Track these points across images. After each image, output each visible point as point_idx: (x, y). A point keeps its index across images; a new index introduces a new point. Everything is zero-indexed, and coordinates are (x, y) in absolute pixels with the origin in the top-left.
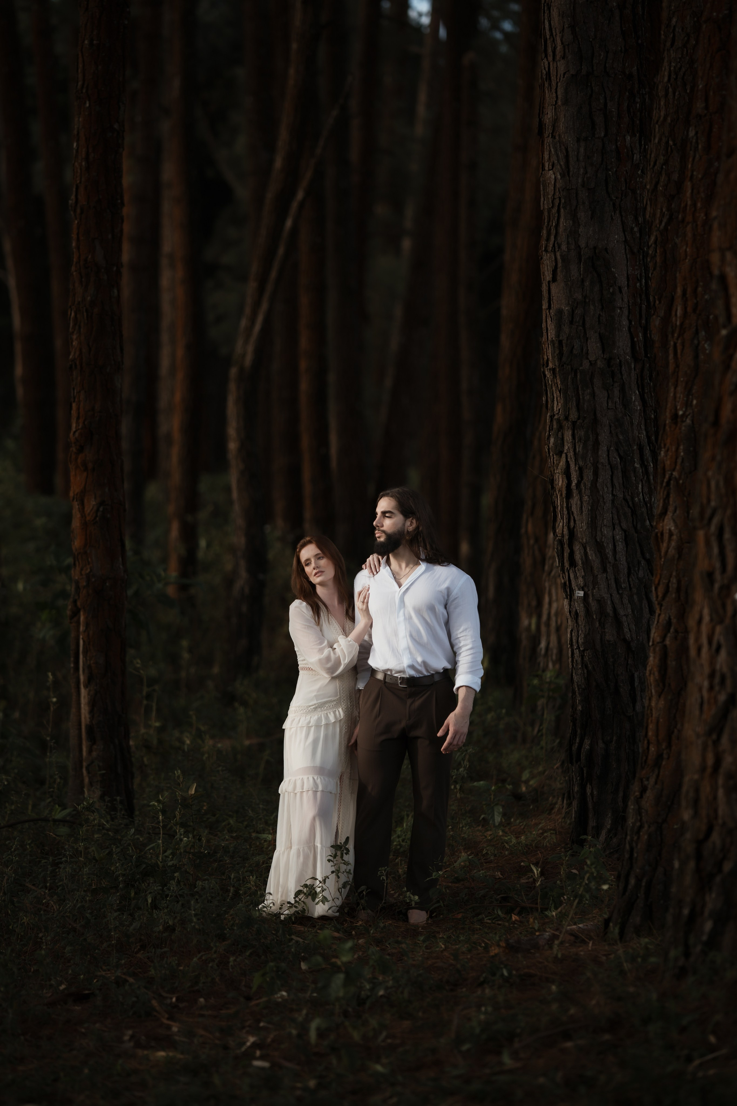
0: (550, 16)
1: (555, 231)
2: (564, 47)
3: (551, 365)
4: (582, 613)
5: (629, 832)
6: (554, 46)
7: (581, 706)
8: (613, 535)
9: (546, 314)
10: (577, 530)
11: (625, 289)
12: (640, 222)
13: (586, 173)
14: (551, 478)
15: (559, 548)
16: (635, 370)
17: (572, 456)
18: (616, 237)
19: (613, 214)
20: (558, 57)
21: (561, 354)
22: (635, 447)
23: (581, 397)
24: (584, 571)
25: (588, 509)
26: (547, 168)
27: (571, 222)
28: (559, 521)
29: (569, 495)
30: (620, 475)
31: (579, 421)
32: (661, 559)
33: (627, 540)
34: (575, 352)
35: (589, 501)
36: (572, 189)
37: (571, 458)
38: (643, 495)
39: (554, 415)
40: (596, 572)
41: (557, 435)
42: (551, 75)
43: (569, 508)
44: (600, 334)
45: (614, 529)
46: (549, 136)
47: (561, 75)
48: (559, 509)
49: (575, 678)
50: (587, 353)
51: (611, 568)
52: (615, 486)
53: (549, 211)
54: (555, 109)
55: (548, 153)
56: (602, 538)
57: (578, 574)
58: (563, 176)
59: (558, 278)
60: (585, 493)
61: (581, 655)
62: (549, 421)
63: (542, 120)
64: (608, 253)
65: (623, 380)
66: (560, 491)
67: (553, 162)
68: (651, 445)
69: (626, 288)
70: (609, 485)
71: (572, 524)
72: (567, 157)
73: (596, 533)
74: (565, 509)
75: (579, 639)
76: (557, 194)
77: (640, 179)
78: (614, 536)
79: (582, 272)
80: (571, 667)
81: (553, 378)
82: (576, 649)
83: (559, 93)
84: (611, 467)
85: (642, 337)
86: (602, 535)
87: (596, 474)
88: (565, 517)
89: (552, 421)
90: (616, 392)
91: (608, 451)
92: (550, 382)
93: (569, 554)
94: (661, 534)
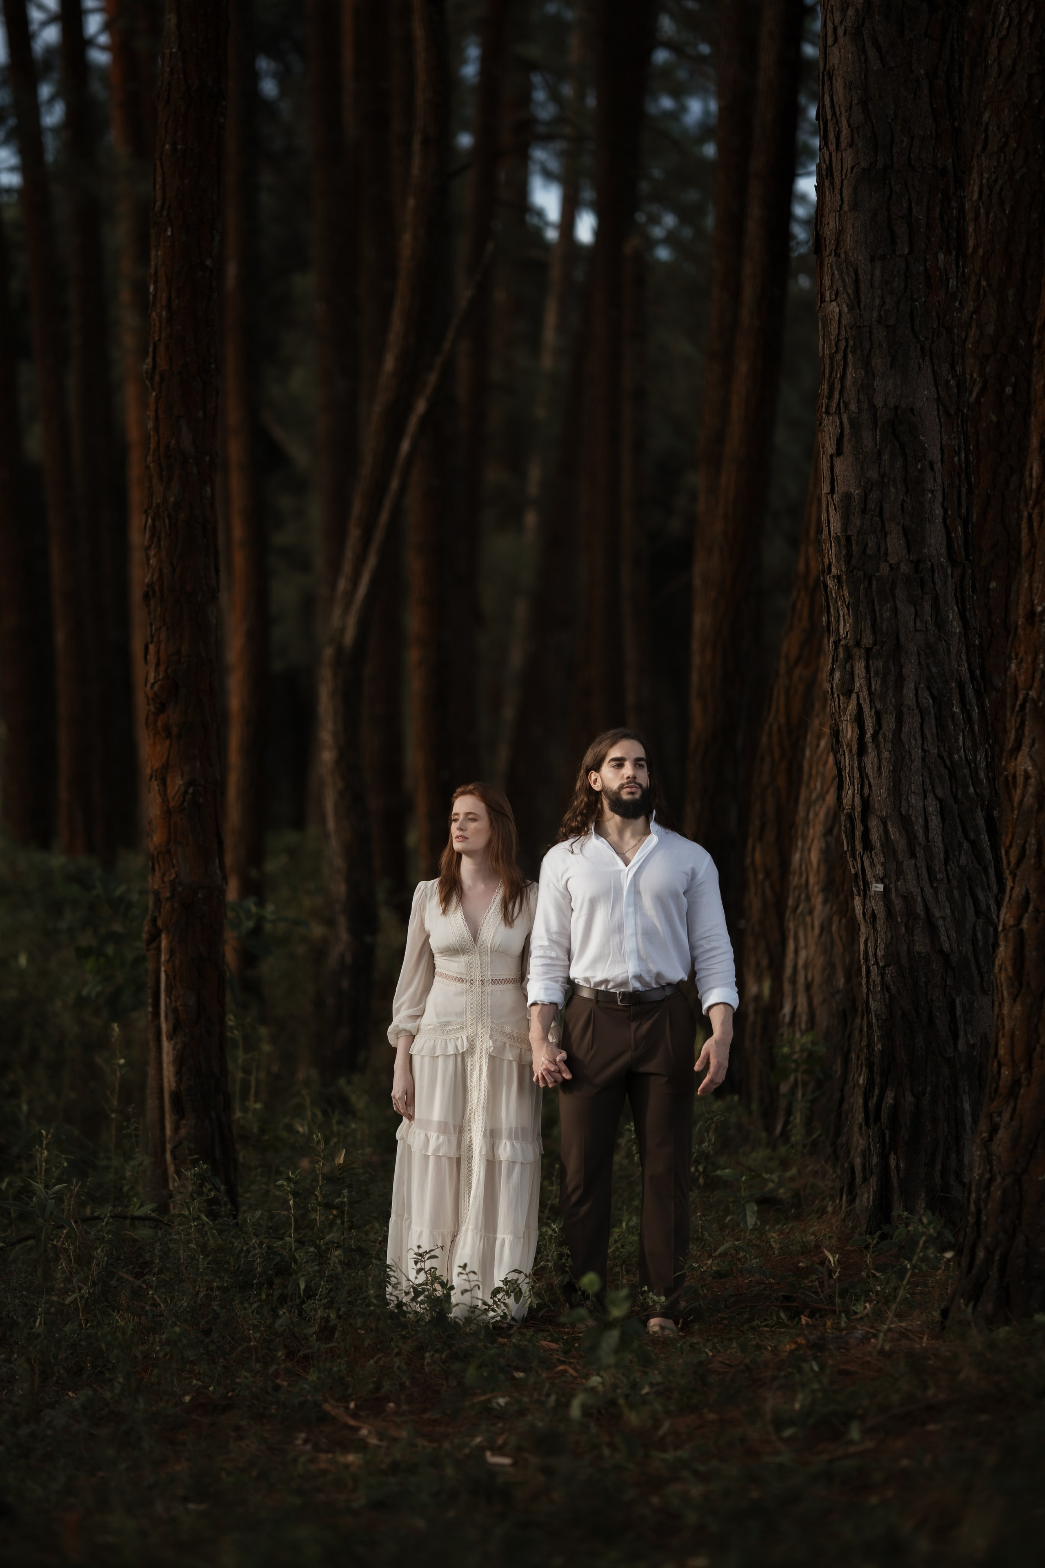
0: (832, 89)
1: (839, 385)
2: (852, 130)
3: (834, 571)
4: (881, 915)
5: (973, 1188)
6: (837, 129)
7: (880, 1044)
8: (924, 806)
9: (828, 501)
10: (873, 799)
11: (938, 466)
12: (958, 373)
13: (884, 304)
14: (835, 729)
15: (848, 825)
16: (952, 578)
17: (866, 697)
18: (926, 393)
19: (921, 361)
20: (843, 146)
21: (849, 556)
22: (953, 685)
23: (878, 615)
24: (884, 857)
25: (889, 769)
26: (828, 299)
27: (863, 372)
28: (847, 788)
29: (862, 750)
30: (933, 722)
31: (876, 647)
32: (1013, 811)
33: (943, 813)
34: (869, 551)
35: (890, 758)
36: (864, 326)
37: (864, 699)
38: (965, 751)
39: (840, 640)
40: (900, 858)
41: (845, 668)
42: (834, 170)
43: (862, 769)
44: (903, 526)
45: (925, 797)
46: (830, 254)
47: (847, 170)
48: (847, 771)
49: (873, 1005)
50: (886, 554)
51: (922, 851)
52: (927, 737)
53: (832, 357)
54: (840, 216)
55: (829, 277)
56: (909, 810)
57: (876, 861)
58: (851, 308)
59: (845, 450)
60: (885, 747)
61: (881, 973)
62: (832, 649)
63: (821, 232)
64: (914, 415)
65: (936, 592)
66: (849, 745)
67: (837, 289)
68: (975, 682)
69: (939, 464)
70: (918, 736)
71: (866, 791)
72: (857, 282)
73: (901, 802)
74: (856, 771)
75: (878, 951)
76: (843, 333)
77: (957, 314)
78: (926, 807)
79: (878, 442)
80: (865, 990)
81: (838, 589)
82: (873, 965)
83: (845, 194)
84: (920, 711)
85: (962, 531)
86: (909, 805)
87: (900, 721)
88: (856, 781)
89: (837, 648)
90: (927, 608)
91: (917, 690)
92: (833, 594)
93: (863, 832)
94: (1014, 777)
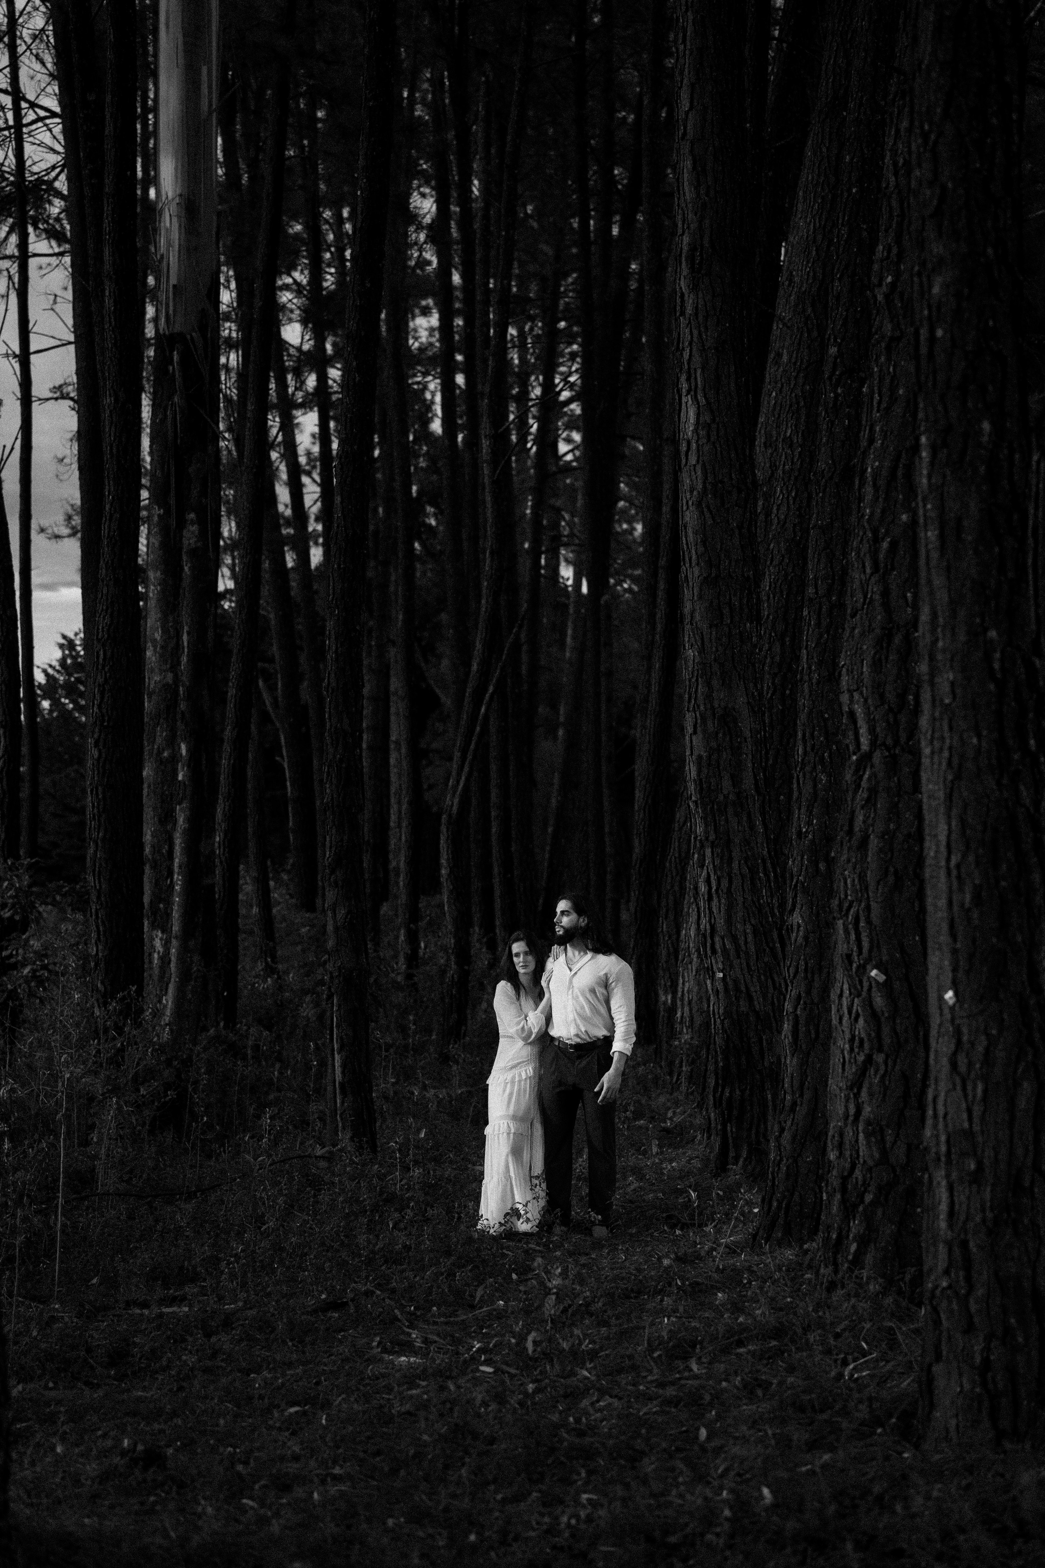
1: (694, 695)
2: (698, 556)
3: (693, 798)
4: (722, 990)
5: (771, 1165)
7: (722, 1062)
8: (745, 929)
9: (689, 759)
10: (717, 925)
11: (750, 740)
12: (759, 688)
13: (718, 651)
14: (696, 886)
16: (758, 801)
17: (712, 868)
18: (742, 699)
19: (739, 682)
20: (694, 564)
21: (701, 789)
22: (760, 861)
23: (718, 823)
24: (723, 957)
25: (726, 909)
26: (687, 648)
27: (707, 688)
28: (703, 920)
29: (710, 899)
30: (749, 882)
31: (717, 841)
32: (791, 947)
33: (755, 932)
34: (712, 787)
35: (726, 902)
36: (708, 663)
37: (712, 870)
38: (766, 898)
39: (698, 837)
40: (732, 958)
41: (701, 852)
42: (689, 578)
43: (710, 909)
44: (731, 773)
45: (745, 924)
46: (688, 624)
47: (697, 578)
48: (702, 909)
49: (718, 1040)
50: (721, 789)
51: (744, 954)
52: (745, 891)
53: (690, 680)
54: (693, 603)
55: (688, 637)
56: (736, 931)
57: (718, 959)
58: (699, 653)
59: (698, 731)
60: (722, 896)
61: (722, 1023)
63: (683, 612)
64: (736, 712)
65: (750, 809)
66: (703, 895)
67: (693, 643)
70: (741, 890)
71: (713, 921)
72: (702, 639)
73: (732, 927)
74: (707, 909)
75: (720, 1010)
76: (696, 667)
79: (716, 727)
80: (713, 1031)
81: (696, 808)
82: (717, 1018)
83: (696, 591)
84: (742, 876)
86: (736, 929)
87: (730, 882)
88: (707, 915)
89: (695, 841)
90: (745, 818)
91: (739, 864)
92: (693, 811)
94: (792, 926)
